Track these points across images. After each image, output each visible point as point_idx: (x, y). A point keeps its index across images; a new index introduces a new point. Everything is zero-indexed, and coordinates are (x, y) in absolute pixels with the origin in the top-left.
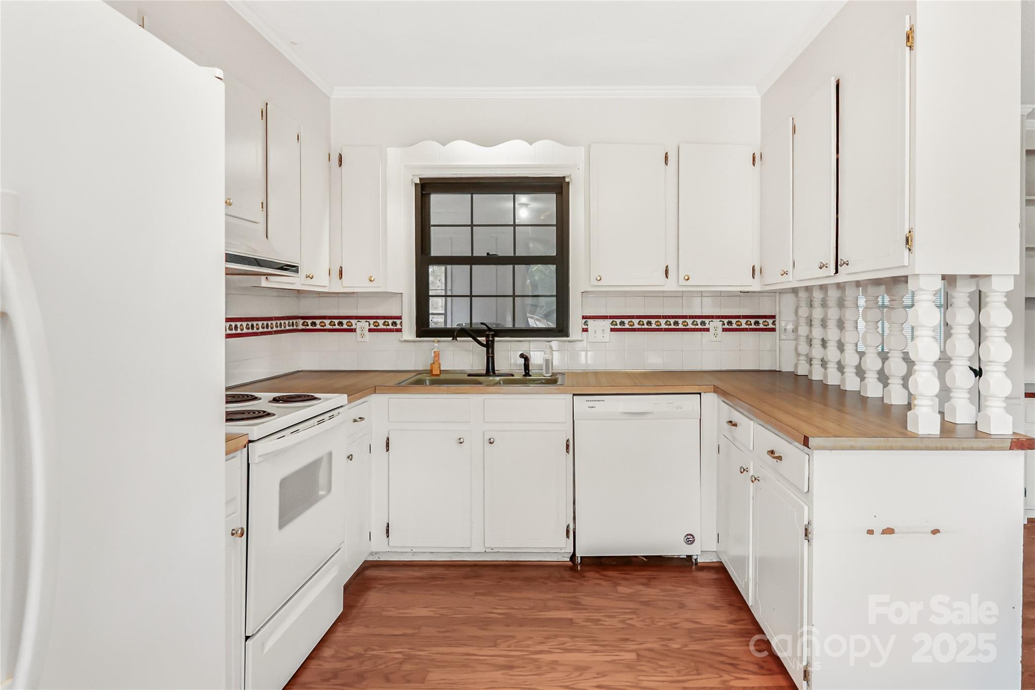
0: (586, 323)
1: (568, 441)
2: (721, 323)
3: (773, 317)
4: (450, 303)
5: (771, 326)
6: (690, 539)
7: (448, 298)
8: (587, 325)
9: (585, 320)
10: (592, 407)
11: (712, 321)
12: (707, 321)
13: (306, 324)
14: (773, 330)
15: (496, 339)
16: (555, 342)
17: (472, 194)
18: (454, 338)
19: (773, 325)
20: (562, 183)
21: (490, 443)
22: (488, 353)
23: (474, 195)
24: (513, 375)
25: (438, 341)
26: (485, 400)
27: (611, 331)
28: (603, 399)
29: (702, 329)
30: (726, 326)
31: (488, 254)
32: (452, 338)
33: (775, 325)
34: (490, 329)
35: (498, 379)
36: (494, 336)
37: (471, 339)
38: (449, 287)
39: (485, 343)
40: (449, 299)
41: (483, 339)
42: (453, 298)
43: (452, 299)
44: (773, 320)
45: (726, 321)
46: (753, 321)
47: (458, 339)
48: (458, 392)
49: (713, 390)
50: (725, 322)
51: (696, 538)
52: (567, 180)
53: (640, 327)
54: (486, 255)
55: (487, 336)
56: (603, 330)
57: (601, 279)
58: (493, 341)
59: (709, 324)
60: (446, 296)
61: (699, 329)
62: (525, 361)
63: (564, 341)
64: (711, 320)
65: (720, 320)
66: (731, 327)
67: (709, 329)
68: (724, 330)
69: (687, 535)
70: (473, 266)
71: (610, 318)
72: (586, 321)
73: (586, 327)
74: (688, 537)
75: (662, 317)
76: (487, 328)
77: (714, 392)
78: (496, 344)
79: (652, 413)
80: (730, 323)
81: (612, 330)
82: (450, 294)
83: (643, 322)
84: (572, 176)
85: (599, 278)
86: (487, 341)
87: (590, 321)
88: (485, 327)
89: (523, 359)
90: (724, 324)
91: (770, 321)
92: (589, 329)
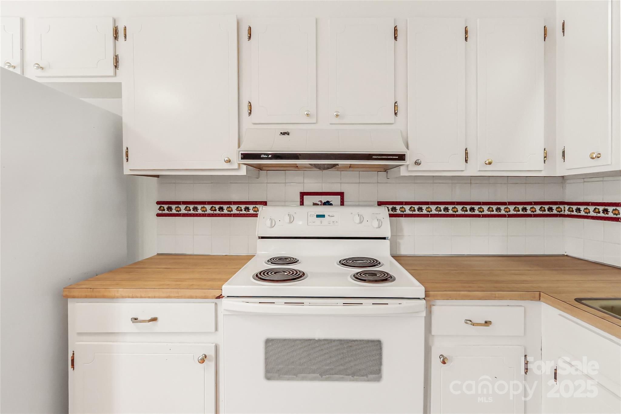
13: (571, 209)
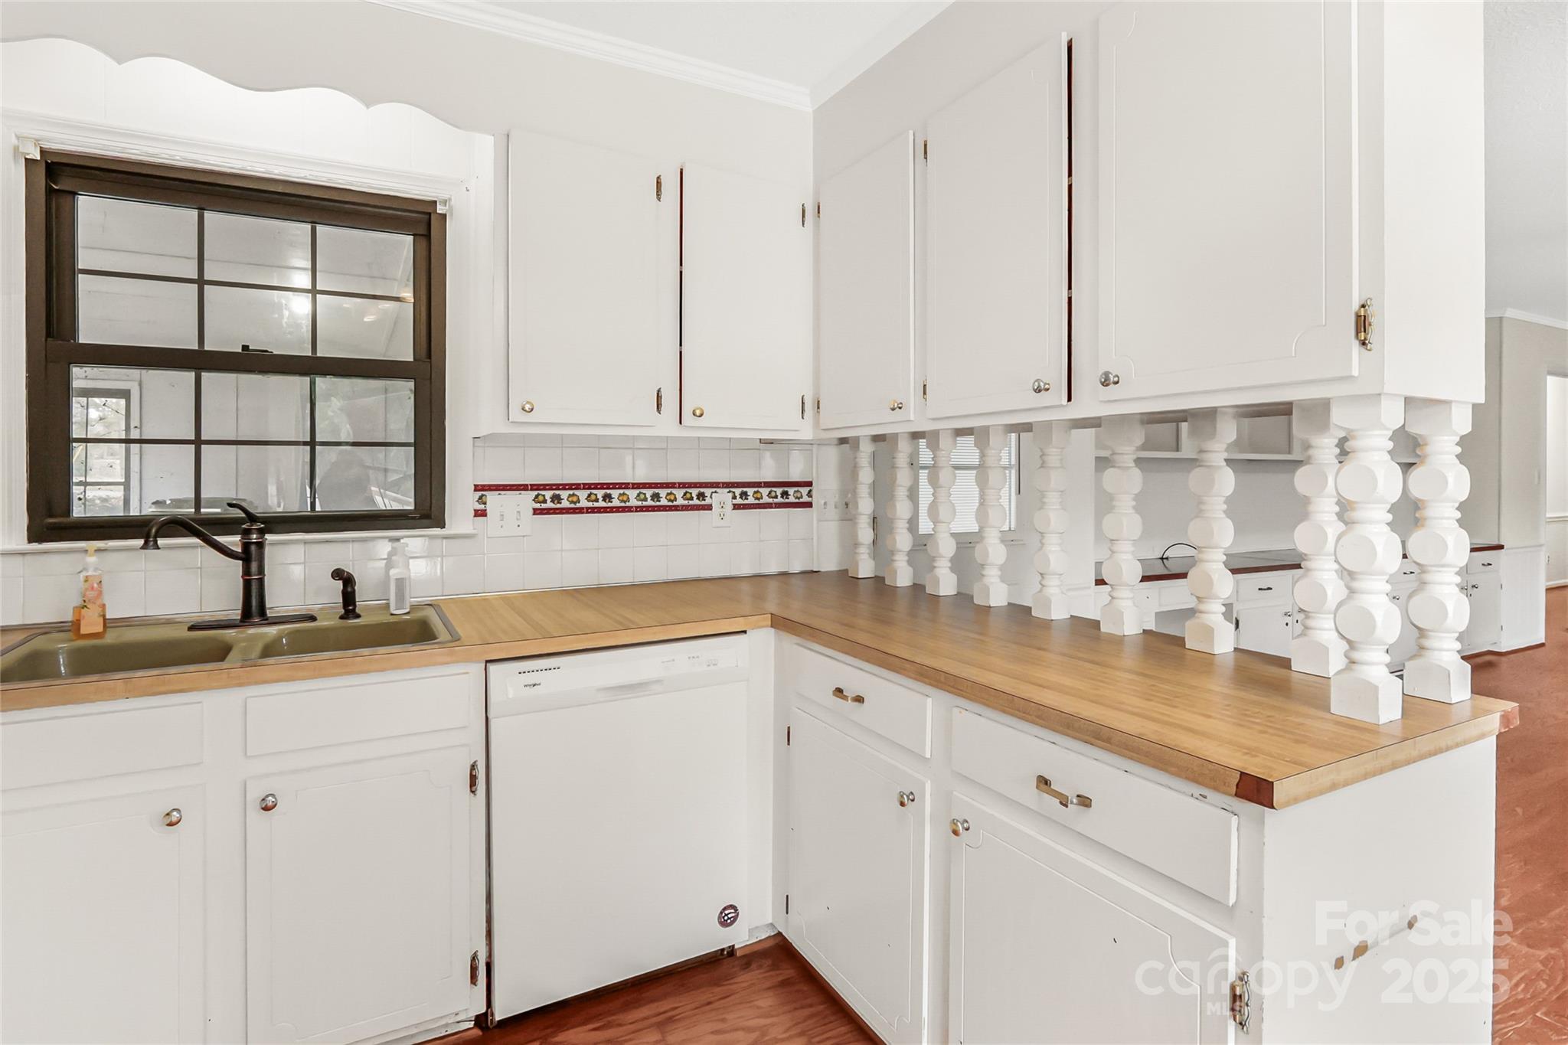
0: (481, 500)
1: (473, 767)
2: (731, 495)
3: (809, 484)
4: (137, 457)
5: (805, 499)
6: (730, 916)
7: (132, 445)
8: (485, 503)
9: (480, 493)
10: (534, 685)
11: (716, 492)
12: (708, 492)
14: (809, 505)
15: (269, 537)
16: (414, 541)
17: (201, 209)
18: (150, 543)
19: (809, 497)
20: (430, 214)
21: (266, 809)
22: (247, 572)
23: (207, 214)
24: (313, 618)
25: (98, 550)
26: (249, 700)
27: (534, 514)
28: (556, 666)
29: (700, 505)
30: (739, 501)
31: (245, 348)
32: (141, 542)
33: (811, 497)
34: (251, 518)
35: (272, 630)
36: (261, 532)
37: (195, 540)
38: (135, 422)
39: (239, 550)
40: (135, 448)
41: (233, 541)
42: (144, 445)
43: (141, 447)
44: (808, 489)
45: (738, 491)
46: (779, 491)
47: (161, 542)
48: (162, 689)
49: (770, 623)
50: (737, 495)
51: (740, 911)
52: (440, 209)
53: (590, 504)
54: (240, 351)
55: (246, 533)
56: (519, 512)
57: (532, 410)
58: (260, 545)
59: (711, 497)
60: (128, 441)
61: (694, 505)
62: (345, 586)
63: (431, 537)
64: (714, 490)
65: (728, 490)
66: (746, 502)
67: (711, 505)
68: (736, 507)
69: (725, 909)
70: (205, 375)
71: (532, 490)
72: (483, 495)
73: (482, 507)
74: (727, 912)
75: (631, 486)
76: (244, 515)
77: (772, 626)
78: (267, 550)
79: (658, 681)
80: (744, 495)
81: (536, 512)
82: (137, 437)
83: (596, 495)
84: (453, 202)
85: (527, 407)
86: (246, 546)
87: (491, 497)
88: (240, 511)
89: (341, 582)
90: (734, 498)
91: (804, 491)
92: (488, 511)
